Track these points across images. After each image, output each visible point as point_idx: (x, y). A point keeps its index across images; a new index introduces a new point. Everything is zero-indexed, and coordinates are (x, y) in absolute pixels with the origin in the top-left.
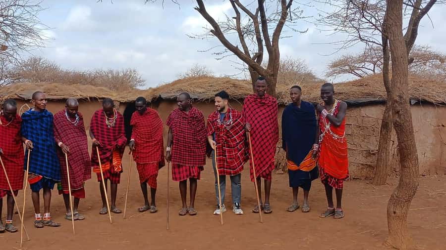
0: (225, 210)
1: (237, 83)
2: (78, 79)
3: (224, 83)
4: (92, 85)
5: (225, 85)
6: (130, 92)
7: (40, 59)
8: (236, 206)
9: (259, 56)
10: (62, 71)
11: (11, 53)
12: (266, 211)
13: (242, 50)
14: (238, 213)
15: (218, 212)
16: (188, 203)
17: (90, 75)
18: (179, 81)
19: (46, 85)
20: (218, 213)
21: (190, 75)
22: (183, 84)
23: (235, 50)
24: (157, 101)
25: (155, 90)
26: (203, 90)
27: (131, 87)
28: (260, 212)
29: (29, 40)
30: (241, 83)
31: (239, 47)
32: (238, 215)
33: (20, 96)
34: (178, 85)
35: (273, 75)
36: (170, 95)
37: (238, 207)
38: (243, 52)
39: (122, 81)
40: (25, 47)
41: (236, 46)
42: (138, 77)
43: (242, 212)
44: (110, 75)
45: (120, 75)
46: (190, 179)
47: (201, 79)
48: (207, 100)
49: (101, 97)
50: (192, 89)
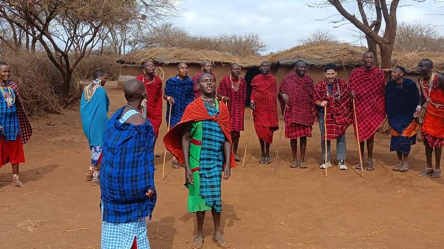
0: (331, 165)
1: (355, 50)
2: (204, 44)
3: (342, 50)
4: (217, 50)
5: (342, 52)
6: (251, 58)
7: (171, 25)
8: (341, 162)
9: (377, 24)
10: (189, 37)
11: (150, 22)
12: (369, 169)
13: (360, 19)
14: (342, 168)
15: (324, 166)
16: (299, 158)
17: (215, 40)
18: (298, 48)
19: (176, 50)
20: (324, 167)
21: (312, 40)
22: (301, 51)
23: (352, 19)
24: (276, 67)
25: (274, 56)
26: (320, 57)
27: (253, 52)
28: (362, 169)
29: (166, 11)
30: (358, 50)
31: (356, 16)
32: (341, 169)
33: (156, 60)
34: (296, 52)
35: (389, 43)
36: (288, 61)
37: (343, 164)
38: (362, 22)
39: (245, 47)
40: (162, 17)
41: (353, 15)
42: (260, 42)
43: (346, 168)
44: (233, 40)
45: (243, 40)
46: (300, 138)
47: (321, 44)
48: (324, 66)
49: (224, 61)
50: (309, 55)
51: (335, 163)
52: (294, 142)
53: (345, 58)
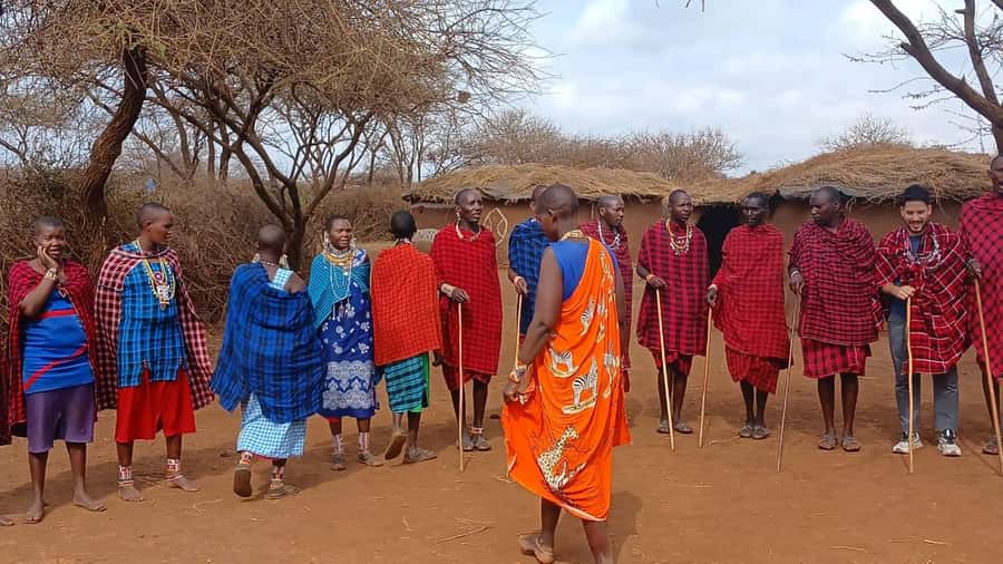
0: (920, 445)
1: (963, 162)
2: (596, 155)
3: (932, 162)
4: (627, 168)
5: (934, 166)
6: (710, 184)
7: (522, 115)
8: (946, 437)
10: (564, 139)
11: (478, 107)
13: (976, 86)
14: (949, 451)
15: (904, 447)
17: (622, 144)
18: (823, 158)
19: (534, 170)
20: (905, 450)
21: (852, 141)
22: (832, 166)
23: (959, 88)
25: (765, 179)
26: (878, 179)
27: (710, 169)
29: (514, 81)
30: (972, 163)
31: (968, 81)
32: (948, 455)
33: (487, 192)
34: (820, 167)
36: (800, 189)
37: (950, 440)
38: (983, 95)
39: (694, 158)
40: (505, 94)
41: (960, 78)
42: (727, 148)
43: (958, 452)
44: (663, 145)
45: (686, 145)
46: (842, 374)
47: (874, 149)
48: (889, 200)
49: (645, 193)
50: (853, 176)
51: (930, 438)
52: (826, 386)
53: (940, 180)
